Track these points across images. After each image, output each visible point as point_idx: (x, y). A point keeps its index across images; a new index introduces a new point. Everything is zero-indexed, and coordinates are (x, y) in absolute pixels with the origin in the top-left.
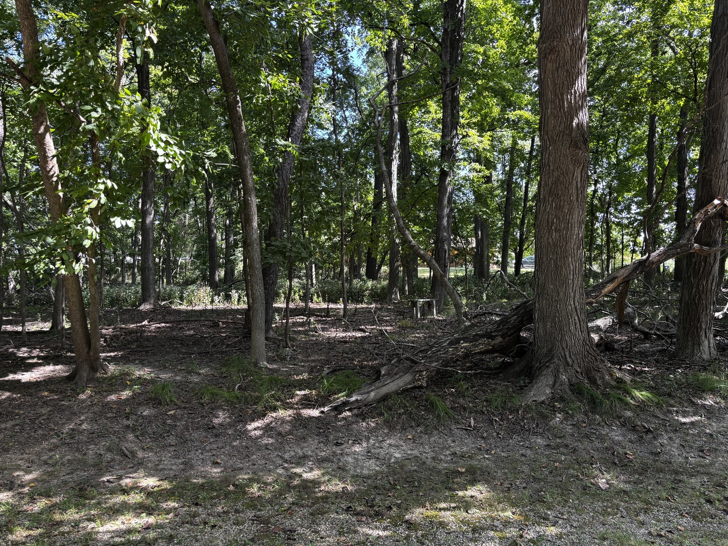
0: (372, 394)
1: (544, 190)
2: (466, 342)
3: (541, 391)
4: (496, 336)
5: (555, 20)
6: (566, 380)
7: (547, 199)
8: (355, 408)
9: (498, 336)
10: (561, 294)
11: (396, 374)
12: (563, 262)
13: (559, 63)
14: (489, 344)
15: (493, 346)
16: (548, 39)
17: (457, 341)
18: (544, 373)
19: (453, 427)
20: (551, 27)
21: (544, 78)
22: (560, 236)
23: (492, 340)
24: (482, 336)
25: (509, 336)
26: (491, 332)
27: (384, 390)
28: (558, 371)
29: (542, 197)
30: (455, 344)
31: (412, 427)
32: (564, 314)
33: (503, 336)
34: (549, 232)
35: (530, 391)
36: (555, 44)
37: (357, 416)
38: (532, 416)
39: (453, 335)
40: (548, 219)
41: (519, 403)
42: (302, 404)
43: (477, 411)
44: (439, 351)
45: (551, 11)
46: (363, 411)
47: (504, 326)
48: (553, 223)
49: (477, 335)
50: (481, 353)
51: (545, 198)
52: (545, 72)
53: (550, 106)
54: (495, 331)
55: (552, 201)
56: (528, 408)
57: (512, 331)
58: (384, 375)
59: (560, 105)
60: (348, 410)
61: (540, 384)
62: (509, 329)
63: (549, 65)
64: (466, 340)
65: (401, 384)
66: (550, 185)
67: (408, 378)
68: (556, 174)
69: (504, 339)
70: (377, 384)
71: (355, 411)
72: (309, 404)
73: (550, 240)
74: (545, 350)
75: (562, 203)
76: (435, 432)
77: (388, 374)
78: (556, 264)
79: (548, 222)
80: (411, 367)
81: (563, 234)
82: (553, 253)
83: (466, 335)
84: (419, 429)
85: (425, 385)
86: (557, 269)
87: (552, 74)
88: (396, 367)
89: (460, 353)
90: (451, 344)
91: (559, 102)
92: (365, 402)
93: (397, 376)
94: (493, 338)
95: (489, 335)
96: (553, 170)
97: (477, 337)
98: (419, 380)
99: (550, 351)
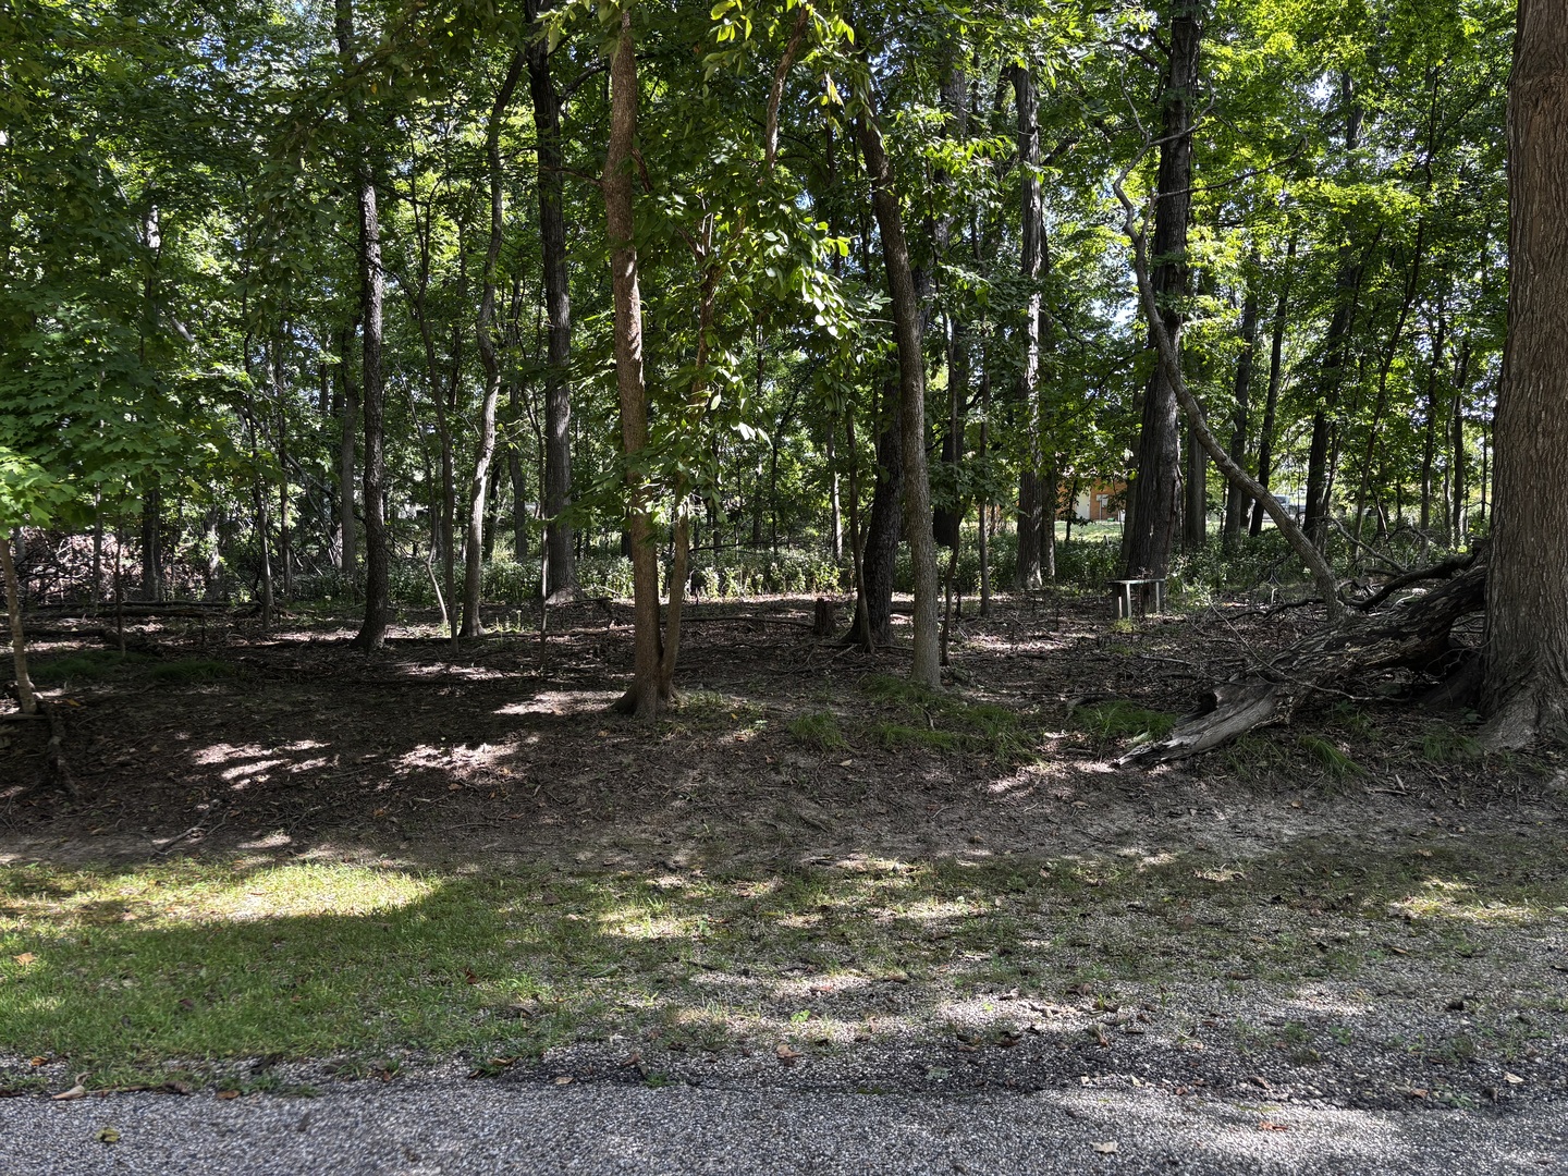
0: (1207, 733)
1: (1519, 358)
2: (1356, 645)
3: (1514, 731)
4: (1410, 633)
5: (1551, 35)
6: (1562, 711)
7: (1526, 373)
8: (1176, 759)
9: (1413, 633)
10: (1551, 553)
11: (1242, 701)
12: (1557, 493)
13: (1559, 116)
14: (1396, 649)
15: (1404, 653)
16: (1538, 71)
17: (1339, 643)
18: (1518, 698)
19: (1369, 790)
20: (1543, 48)
21: (1526, 143)
22: (1552, 443)
23: (1402, 641)
24: (1383, 634)
25: (1432, 634)
26: (1400, 627)
27: (1226, 729)
28: (1545, 695)
29: (1513, 370)
30: (1337, 648)
31: (1292, 789)
32: (1555, 589)
33: (1421, 634)
34: (1530, 437)
35: (1495, 730)
36: (1553, 79)
37: (1183, 771)
38: (1511, 773)
39: (1328, 633)
40: (1528, 413)
41: (1479, 752)
42: (1068, 753)
43: (1400, 765)
44: (1312, 660)
45: (1544, 17)
46: (1194, 763)
47: (1422, 615)
48: (1539, 420)
49: (1373, 632)
50: (1380, 666)
51: (1521, 373)
52: (1528, 133)
53: (1537, 198)
54: (1406, 625)
55: (1538, 379)
56: (1497, 760)
57: (1439, 625)
58: (1222, 702)
59: (1558, 194)
60: (1164, 762)
61: (1512, 718)
62: (1433, 621)
63: (1538, 119)
64: (1355, 641)
65: (1253, 719)
66: (1534, 349)
67: (1263, 707)
68: (1547, 327)
69: (1423, 639)
70: (1212, 717)
71: (1178, 764)
72: (1081, 754)
73: (1532, 452)
74: (1514, 658)
75: (1559, 381)
76: (1338, 798)
77: (1229, 701)
78: (1542, 497)
79: (1529, 419)
80: (1267, 688)
81: (1558, 440)
82: (1538, 476)
83: (1353, 632)
84: (1307, 793)
85: (1287, 721)
86: (1544, 506)
87: (1544, 136)
88: (1241, 688)
89: (1346, 665)
90: (1329, 647)
91: (1557, 190)
92: (1193, 749)
93: (1245, 705)
94: (1403, 637)
95: (1395, 633)
96: (1542, 320)
97: (1372, 638)
98: (1281, 712)
99: (1525, 659)
